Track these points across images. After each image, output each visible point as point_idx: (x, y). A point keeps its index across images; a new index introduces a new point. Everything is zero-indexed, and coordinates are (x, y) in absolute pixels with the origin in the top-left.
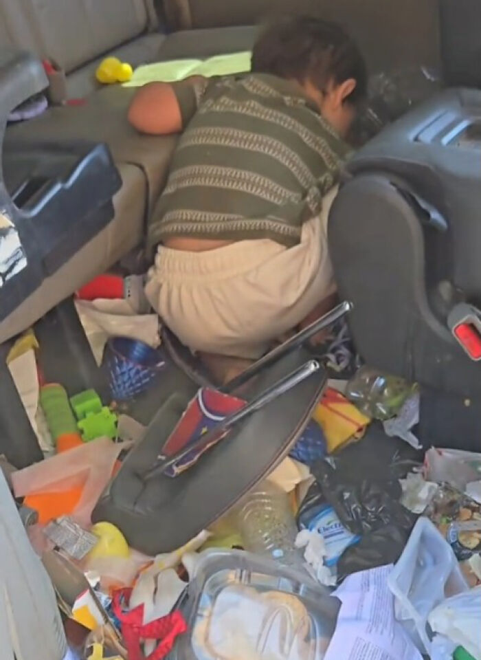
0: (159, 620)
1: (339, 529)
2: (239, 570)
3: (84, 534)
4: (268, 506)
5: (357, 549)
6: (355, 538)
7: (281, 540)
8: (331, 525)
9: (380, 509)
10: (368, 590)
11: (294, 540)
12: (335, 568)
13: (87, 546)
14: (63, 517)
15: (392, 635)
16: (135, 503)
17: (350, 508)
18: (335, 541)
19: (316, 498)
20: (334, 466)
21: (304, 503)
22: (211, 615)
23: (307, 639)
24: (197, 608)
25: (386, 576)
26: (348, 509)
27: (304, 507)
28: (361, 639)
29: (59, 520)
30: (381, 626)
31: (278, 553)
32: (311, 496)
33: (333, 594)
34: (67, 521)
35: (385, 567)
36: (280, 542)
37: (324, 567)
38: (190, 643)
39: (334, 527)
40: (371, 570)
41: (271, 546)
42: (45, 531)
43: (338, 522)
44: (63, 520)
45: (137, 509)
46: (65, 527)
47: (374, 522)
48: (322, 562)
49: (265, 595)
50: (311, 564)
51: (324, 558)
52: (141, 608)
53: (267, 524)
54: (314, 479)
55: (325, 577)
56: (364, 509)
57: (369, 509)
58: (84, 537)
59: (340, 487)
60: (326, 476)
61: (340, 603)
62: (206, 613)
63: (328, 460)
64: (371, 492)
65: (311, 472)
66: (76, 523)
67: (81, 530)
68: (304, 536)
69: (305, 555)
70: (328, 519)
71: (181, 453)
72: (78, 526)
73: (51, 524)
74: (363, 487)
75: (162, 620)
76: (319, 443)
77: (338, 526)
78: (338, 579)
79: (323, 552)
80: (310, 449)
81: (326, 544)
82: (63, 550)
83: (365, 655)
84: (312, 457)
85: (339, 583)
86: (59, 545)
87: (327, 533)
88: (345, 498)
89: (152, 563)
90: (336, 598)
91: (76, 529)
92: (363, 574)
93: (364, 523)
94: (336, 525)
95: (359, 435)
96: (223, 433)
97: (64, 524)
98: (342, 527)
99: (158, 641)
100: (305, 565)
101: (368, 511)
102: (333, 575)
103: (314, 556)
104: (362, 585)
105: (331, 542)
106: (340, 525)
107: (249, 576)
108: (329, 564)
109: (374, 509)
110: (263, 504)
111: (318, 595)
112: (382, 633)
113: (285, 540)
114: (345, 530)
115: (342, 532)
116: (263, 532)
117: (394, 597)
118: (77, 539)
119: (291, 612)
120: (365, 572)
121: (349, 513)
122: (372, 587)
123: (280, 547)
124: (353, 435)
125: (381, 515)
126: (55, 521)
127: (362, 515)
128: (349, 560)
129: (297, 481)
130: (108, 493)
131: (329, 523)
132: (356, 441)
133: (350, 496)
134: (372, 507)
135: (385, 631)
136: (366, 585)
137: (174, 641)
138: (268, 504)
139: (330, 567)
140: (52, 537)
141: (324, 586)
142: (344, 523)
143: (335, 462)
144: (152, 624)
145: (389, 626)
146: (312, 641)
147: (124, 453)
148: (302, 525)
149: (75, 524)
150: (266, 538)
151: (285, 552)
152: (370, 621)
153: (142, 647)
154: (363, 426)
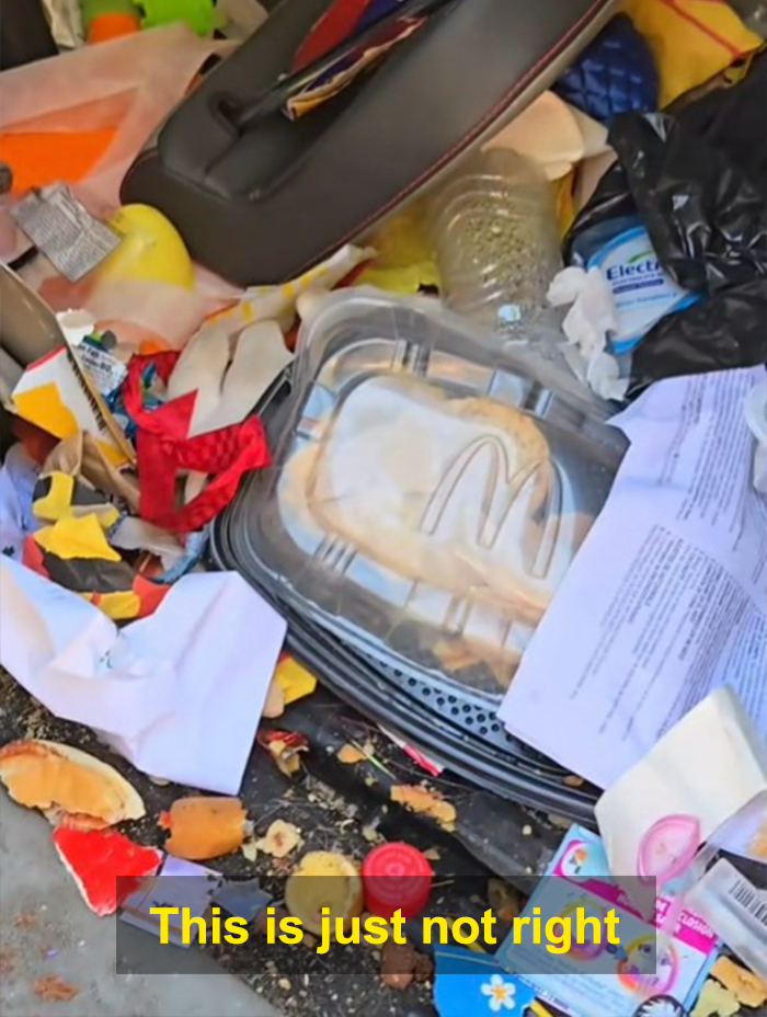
0: (217, 433)
1: (655, 274)
2: (402, 344)
3: (93, 226)
4: (501, 207)
5: (684, 325)
6: (687, 297)
7: (518, 283)
8: (636, 264)
9: (754, 241)
10: (697, 420)
11: (547, 289)
12: (628, 364)
13: (94, 253)
14: (56, 185)
15: (737, 528)
16: (208, 170)
17: (684, 231)
18: (639, 300)
19: (616, 200)
20: (662, 134)
21: (589, 207)
22: (326, 437)
23: (540, 515)
24: (299, 418)
25: (745, 392)
26: (680, 232)
27: (587, 218)
28: (662, 529)
29: (46, 192)
30: (713, 505)
31: (509, 312)
32: (607, 194)
33: (614, 421)
34: (63, 194)
35: (744, 371)
36: (514, 289)
37: (606, 356)
38: (273, 492)
39: (644, 268)
40: (710, 375)
41: (496, 295)
42: (15, 211)
43: (653, 258)
44: (54, 193)
45: (210, 182)
46: (57, 207)
47: (735, 267)
48: (603, 343)
49: (457, 404)
50: (578, 345)
51: (608, 335)
52: (189, 400)
53: (493, 245)
54: (614, 157)
55: (604, 377)
56: (715, 235)
57: (728, 237)
58: (92, 231)
59: (666, 183)
60: (641, 155)
61: (627, 443)
62: (316, 433)
63: (652, 119)
64: (739, 199)
65: (610, 141)
66: (79, 201)
67: (89, 217)
68: (571, 282)
69: (565, 325)
70: (633, 250)
71: (316, 70)
72: (81, 208)
73: (31, 198)
74: (723, 188)
75: (224, 434)
76: (636, 80)
77: (653, 266)
78: (631, 387)
79: (607, 323)
80: (615, 93)
81: (618, 305)
82: (45, 255)
83: (666, 567)
84: (617, 109)
85: (633, 395)
86: (39, 243)
87: (627, 279)
88: (676, 207)
89: (234, 303)
90: (618, 432)
91: (77, 215)
92: (689, 385)
93: (710, 267)
94: (648, 264)
95: (735, 75)
96: (403, 29)
97: (57, 200)
98: (660, 270)
99: (211, 478)
100: (562, 346)
101: (725, 241)
102: (621, 377)
103: (584, 329)
104: (684, 408)
105: (629, 303)
106: (657, 267)
107: (426, 359)
108: (618, 350)
109: (739, 238)
110: (492, 200)
111: (580, 418)
112: (714, 522)
113: (527, 284)
114: (664, 278)
115: (661, 282)
116: (484, 262)
117: (755, 442)
118: (76, 236)
119: (513, 451)
120: (694, 379)
121: (679, 241)
122: (706, 415)
123: (512, 299)
124: (721, 74)
125: (753, 252)
126: (37, 192)
127: (709, 249)
128: (662, 346)
129: (576, 156)
130: (154, 143)
131: (634, 259)
132: (726, 85)
133: (688, 203)
134: (734, 235)
135: (721, 518)
136: (692, 408)
137: (241, 484)
138: (505, 203)
139: (618, 357)
140: (27, 227)
141: (598, 398)
142: (664, 262)
143: (666, 124)
144: (201, 439)
145: (733, 507)
146: (552, 518)
147: (212, 60)
148: (577, 257)
149: (76, 202)
150: (486, 278)
151: (524, 313)
152: (690, 491)
153: (182, 483)
154: (748, 53)
